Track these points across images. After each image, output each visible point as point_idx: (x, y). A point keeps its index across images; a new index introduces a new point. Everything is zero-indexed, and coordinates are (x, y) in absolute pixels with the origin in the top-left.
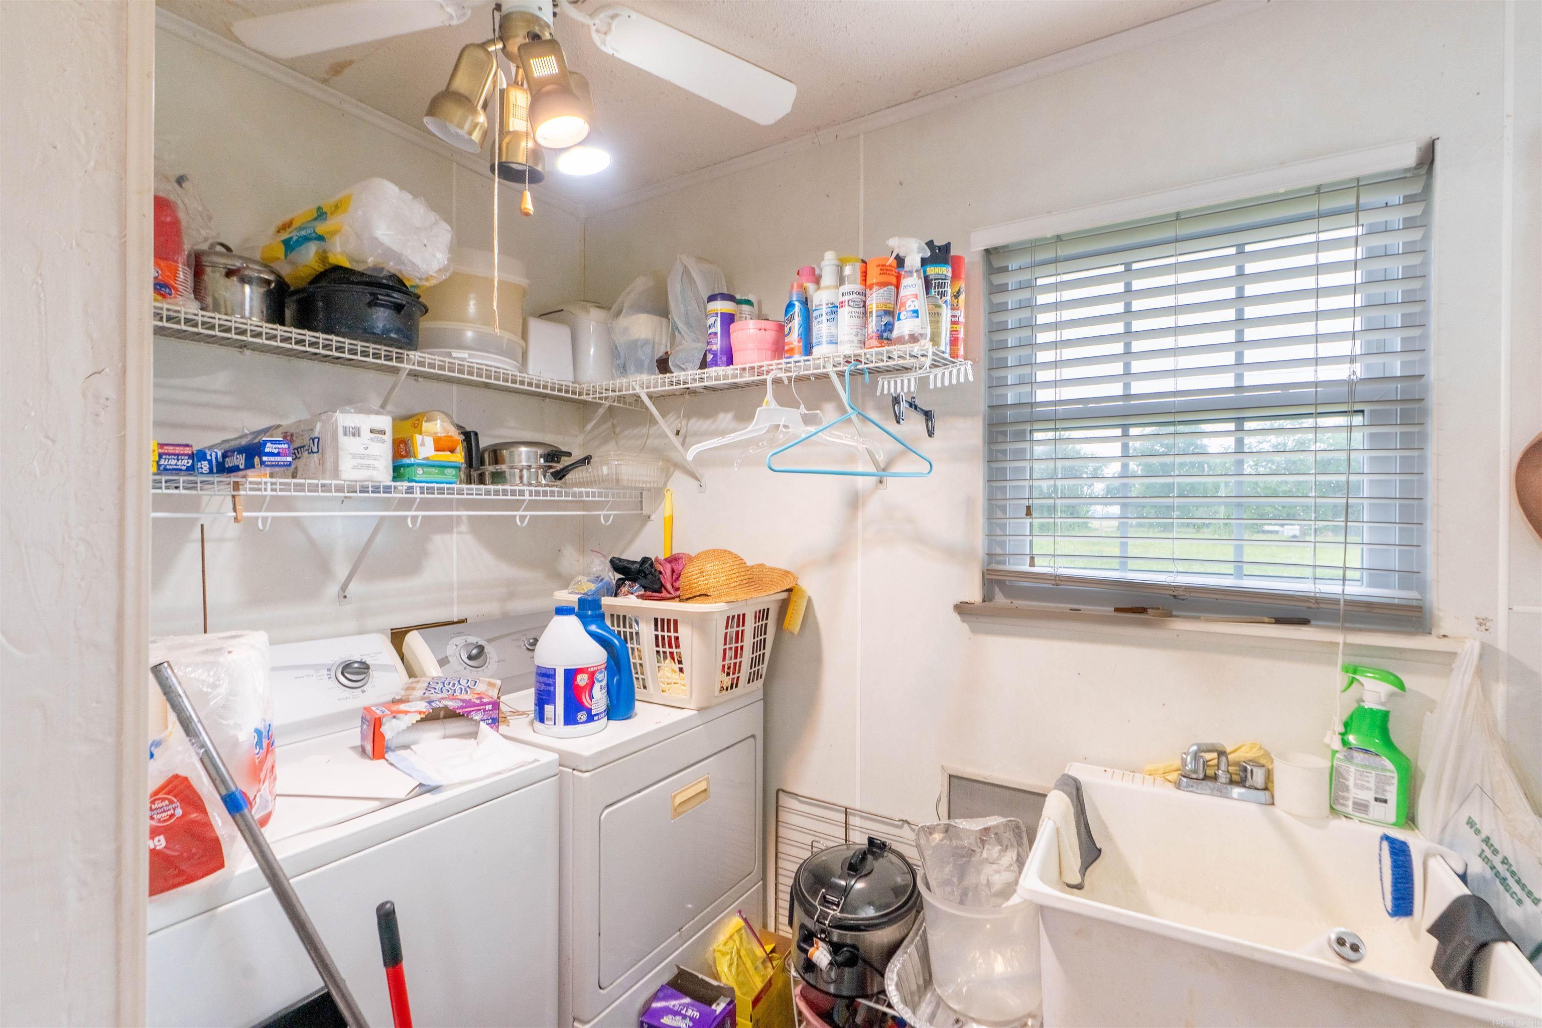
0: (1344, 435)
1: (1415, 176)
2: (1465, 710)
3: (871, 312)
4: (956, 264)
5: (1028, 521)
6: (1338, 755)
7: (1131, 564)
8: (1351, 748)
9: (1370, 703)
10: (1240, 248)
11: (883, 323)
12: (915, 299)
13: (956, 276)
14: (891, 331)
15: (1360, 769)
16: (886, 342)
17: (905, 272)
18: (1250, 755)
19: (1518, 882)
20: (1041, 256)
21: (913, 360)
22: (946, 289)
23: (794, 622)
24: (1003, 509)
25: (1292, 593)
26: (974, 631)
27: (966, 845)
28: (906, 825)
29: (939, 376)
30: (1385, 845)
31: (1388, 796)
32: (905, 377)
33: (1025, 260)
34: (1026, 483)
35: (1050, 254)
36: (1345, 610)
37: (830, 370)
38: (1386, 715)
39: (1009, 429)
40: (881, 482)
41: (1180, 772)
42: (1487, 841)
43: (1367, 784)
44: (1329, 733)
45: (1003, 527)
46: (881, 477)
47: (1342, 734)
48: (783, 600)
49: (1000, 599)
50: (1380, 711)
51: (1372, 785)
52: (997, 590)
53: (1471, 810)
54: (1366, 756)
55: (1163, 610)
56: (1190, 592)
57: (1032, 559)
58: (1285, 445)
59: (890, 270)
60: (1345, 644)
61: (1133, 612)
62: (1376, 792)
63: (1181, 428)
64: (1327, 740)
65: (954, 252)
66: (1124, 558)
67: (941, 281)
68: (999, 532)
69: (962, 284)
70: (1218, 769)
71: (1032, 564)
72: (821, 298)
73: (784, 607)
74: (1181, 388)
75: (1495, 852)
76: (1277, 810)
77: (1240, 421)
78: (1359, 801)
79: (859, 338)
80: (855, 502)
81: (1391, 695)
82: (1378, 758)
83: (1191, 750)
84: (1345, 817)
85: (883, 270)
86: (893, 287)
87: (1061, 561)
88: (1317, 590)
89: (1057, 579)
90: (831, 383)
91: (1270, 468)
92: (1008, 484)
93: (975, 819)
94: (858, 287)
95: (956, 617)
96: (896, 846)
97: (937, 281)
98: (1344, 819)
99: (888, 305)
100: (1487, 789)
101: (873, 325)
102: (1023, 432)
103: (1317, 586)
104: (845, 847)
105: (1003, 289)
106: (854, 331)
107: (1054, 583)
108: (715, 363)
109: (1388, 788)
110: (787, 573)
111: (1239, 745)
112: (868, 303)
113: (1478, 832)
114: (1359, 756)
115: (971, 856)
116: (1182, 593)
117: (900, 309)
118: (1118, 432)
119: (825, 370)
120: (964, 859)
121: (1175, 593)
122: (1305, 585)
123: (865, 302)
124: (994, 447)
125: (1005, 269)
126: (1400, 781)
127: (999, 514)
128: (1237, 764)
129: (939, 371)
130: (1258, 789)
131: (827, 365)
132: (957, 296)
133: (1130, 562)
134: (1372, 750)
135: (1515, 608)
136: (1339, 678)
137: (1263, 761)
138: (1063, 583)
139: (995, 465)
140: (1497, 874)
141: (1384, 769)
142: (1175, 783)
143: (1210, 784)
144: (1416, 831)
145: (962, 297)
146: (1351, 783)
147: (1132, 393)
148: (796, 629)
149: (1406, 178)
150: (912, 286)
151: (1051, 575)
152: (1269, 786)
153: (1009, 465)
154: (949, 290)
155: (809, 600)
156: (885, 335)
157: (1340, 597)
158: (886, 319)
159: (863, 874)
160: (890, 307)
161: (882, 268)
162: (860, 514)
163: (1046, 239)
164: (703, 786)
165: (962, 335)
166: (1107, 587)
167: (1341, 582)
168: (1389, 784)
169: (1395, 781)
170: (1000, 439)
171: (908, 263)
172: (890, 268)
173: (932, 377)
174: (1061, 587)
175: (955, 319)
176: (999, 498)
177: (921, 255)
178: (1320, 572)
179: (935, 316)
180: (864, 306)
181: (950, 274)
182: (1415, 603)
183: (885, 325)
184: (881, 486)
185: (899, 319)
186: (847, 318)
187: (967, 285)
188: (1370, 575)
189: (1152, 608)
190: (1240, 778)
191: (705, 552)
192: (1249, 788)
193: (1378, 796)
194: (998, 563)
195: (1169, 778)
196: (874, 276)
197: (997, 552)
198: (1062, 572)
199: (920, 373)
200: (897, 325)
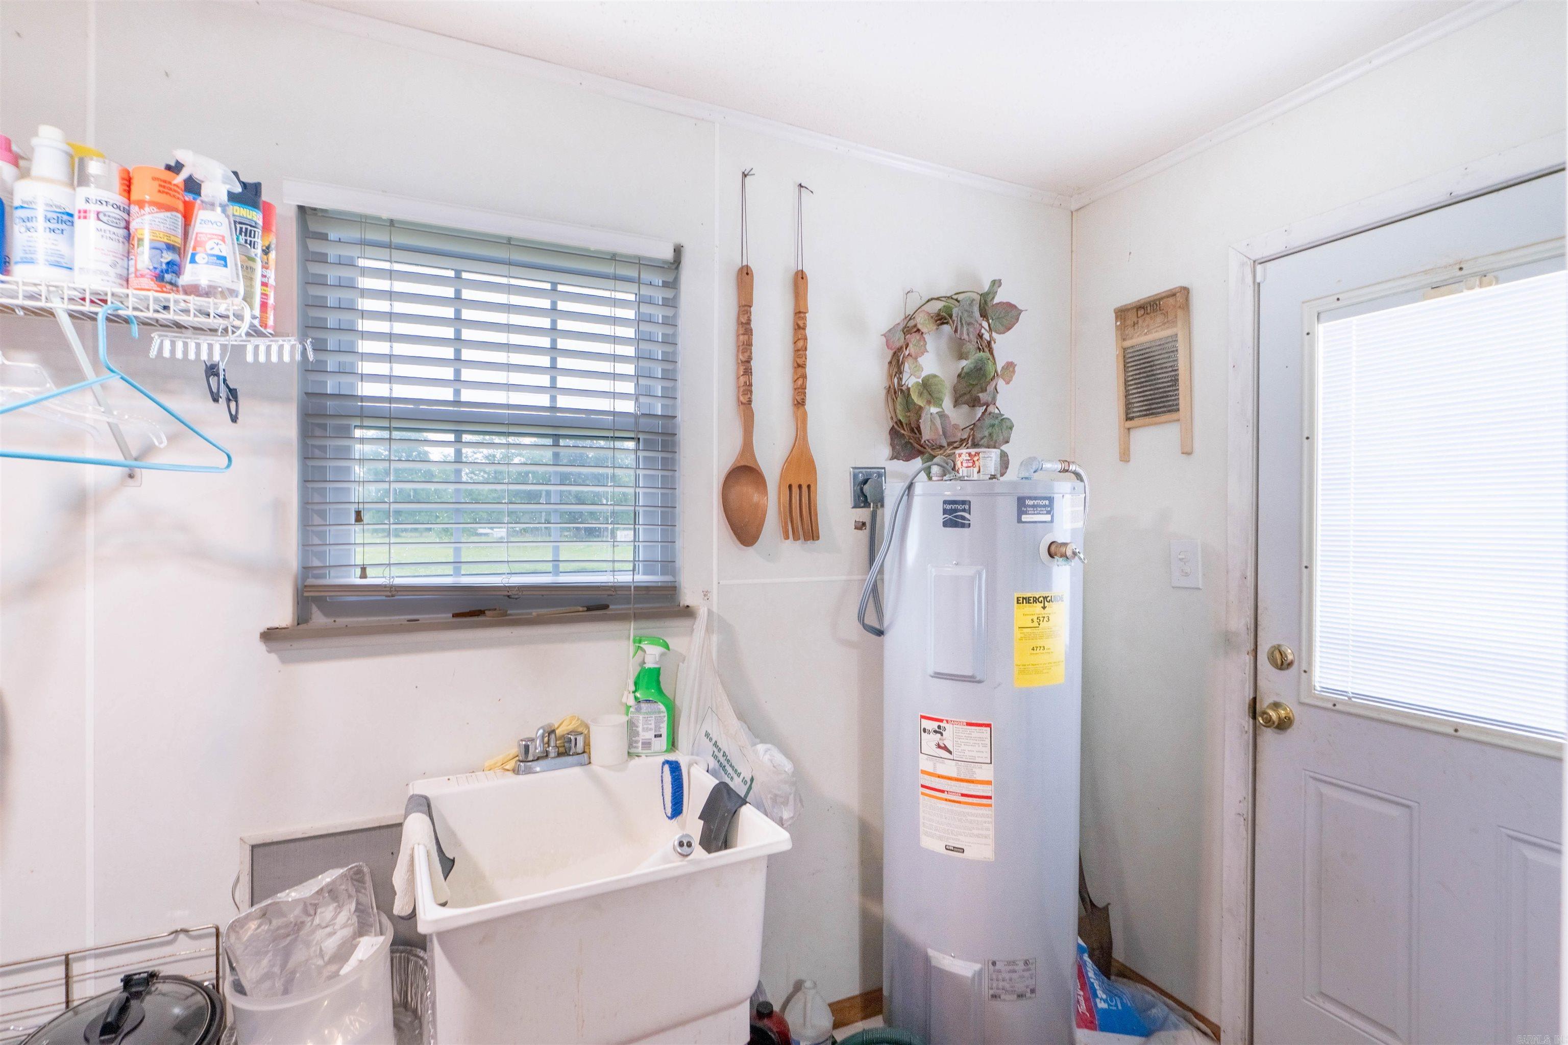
1: (669, 268)
2: (701, 657)
3: (140, 240)
4: (267, 210)
5: (358, 527)
6: (631, 709)
7: (464, 569)
8: (640, 702)
9: (650, 665)
10: (554, 285)
11: (165, 261)
12: (220, 242)
14: (178, 273)
15: (647, 716)
16: (168, 286)
17: (202, 202)
18: (570, 728)
19: (731, 766)
20: (371, 236)
21: (220, 321)
22: (256, 239)
24: (322, 514)
25: (599, 584)
26: (284, 661)
27: (292, 920)
28: (182, 936)
29: (262, 349)
30: (667, 767)
31: (661, 730)
33: (354, 234)
35: (384, 237)
36: (634, 594)
37: (60, 307)
38: (658, 670)
39: (330, 422)
40: (131, 476)
41: (517, 758)
42: (715, 744)
43: (650, 726)
44: (626, 693)
45: (322, 535)
46: (131, 468)
47: (634, 692)
49: (319, 619)
50: (655, 668)
51: (653, 726)
52: (315, 609)
53: (706, 727)
54: (649, 705)
55: (500, 610)
56: (522, 591)
57: (364, 569)
58: (494, 456)
59: (175, 191)
61: (471, 616)
62: (655, 731)
63: (511, 440)
64: (624, 700)
65: (265, 197)
66: (457, 563)
67: (249, 228)
68: (316, 541)
69: (272, 239)
70: (549, 747)
71: (364, 575)
72: (33, 197)
74: (513, 401)
75: (719, 750)
76: (594, 767)
77: (556, 437)
78: (645, 741)
79: (119, 271)
81: (662, 655)
82: (656, 704)
83: (538, 734)
84: (637, 756)
85: (164, 187)
86: (179, 216)
87: (395, 571)
88: (616, 581)
89: (392, 590)
90: (57, 324)
91: (483, 476)
92: (328, 485)
93: (305, 884)
94: (120, 200)
95: (261, 647)
96: (165, 971)
97: (244, 227)
98: (637, 758)
99: (172, 238)
100: (714, 709)
101: (144, 259)
102: (344, 427)
103: (615, 577)
104: (70, 1014)
105: (322, 259)
106: (110, 259)
107: (389, 594)
109: (662, 725)
111: (560, 722)
112: (133, 226)
113: (711, 740)
114: (644, 706)
115: (299, 930)
116: (516, 593)
117: (194, 248)
118: (451, 437)
119: (49, 305)
120: (289, 938)
121: (510, 594)
122: (605, 577)
123: (128, 223)
124: (311, 442)
125: (324, 237)
126: (668, 720)
127: (317, 520)
128: (563, 736)
129: (262, 343)
130: (580, 754)
131: (52, 297)
132: (266, 251)
133: (464, 567)
134: (651, 699)
135: (721, 582)
136: (631, 648)
137: (580, 730)
138: (399, 593)
139: (311, 463)
140: (721, 765)
141: (660, 712)
142: (514, 771)
143: (543, 761)
144: (677, 751)
145: (273, 255)
146: (640, 729)
147: (462, 400)
149: (664, 267)
150: (214, 223)
151: (385, 586)
152: (587, 750)
153: (329, 463)
154: (258, 241)
156: (168, 277)
157: (632, 584)
158: (168, 256)
159: (126, 1031)
160: (176, 241)
161: (163, 184)
162: (90, 520)
163: (380, 219)
165: (271, 301)
166: (436, 593)
167: (632, 572)
168: (662, 722)
169: (666, 719)
170: (318, 432)
171: (207, 191)
172: (176, 188)
173: (250, 349)
174: (396, 597)
175: (265, 280)
176: (315, 501)
177: (228, 187)
178: (618, 566)
179: (248, 271)
180: (127, 228)
181: (260, 222)
182: (670, 584)
183: (168, 263)
184: (130, 481)
185: (193, 261)
186: (96, 237)
187: (278, 242)
188: (644, 566)
189: (490, 610)
190: (565, 750)
192: (573, 755)
193: (656, 733)
194: (317, 577)
195: (507, 767)
196: (144, 189)
197: (316, 563)
198: (398, 581)
199: (231, 340)
200: (188, 268)
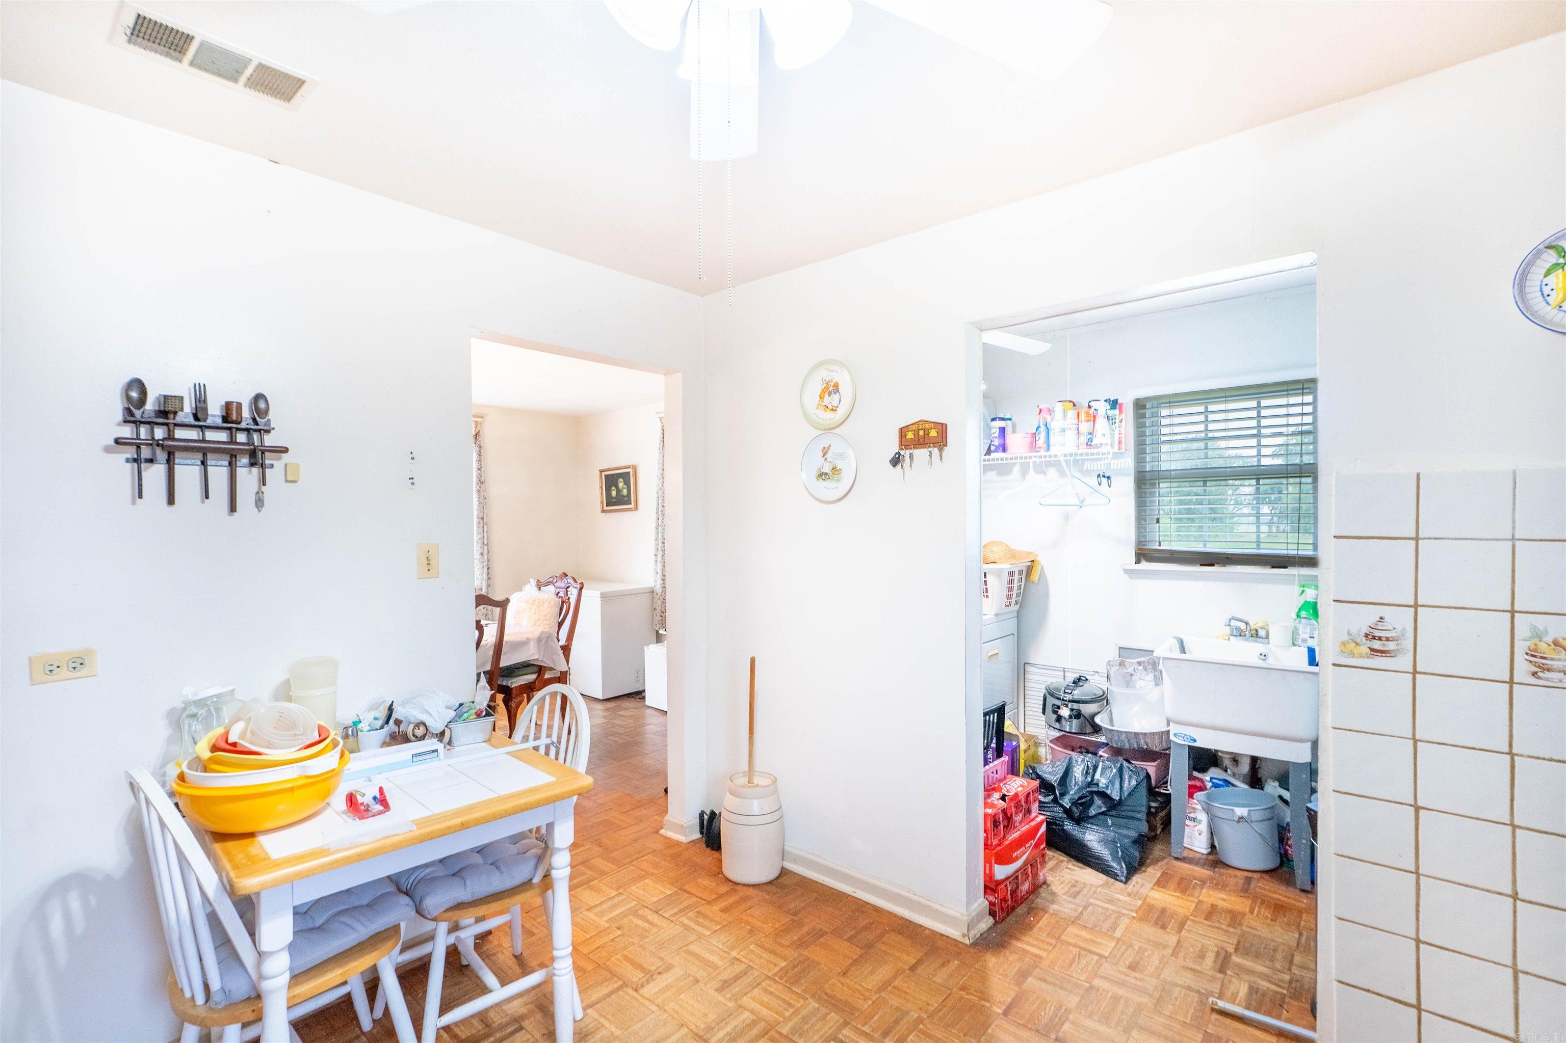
0: (1298, 486)
3: (1082, 433)
4: (1121, 407)
5: (1158, 525)
6: (1296, 621)
8: (1301, 618)
9: (1309, 599)
12: (1103, 426)
13: (1121, 412)
14: (1092, 442)
15: (1304, 625)
16: (1089, 446)
17: (1098, 416)
18: (1260, 624)
21: (1102, 455)
23: (1035, 576)
24: (1145, 520)
26: (1131, 578)
27: (1129, 671)
29: (1120, 461)
31: (1314, 636)
32: (1099, 463)
34: (1157, 499)
37: (1062, 459)
38: (1315, 604)
39: (1149, 482)
40: (1081, 508)
41: (1230, 634)
43: (1306, 632)
44: (1293, 612)
45: (1145, 528)
46: (1081, 506)
47: (1298, 612)
48: (1029, 566)
49: (1144, 562)
50: (1313, 601)
51: (1309, 631)
52: (1142, 557)
54: (1307, 620)
57: (1160, 543)
60: (1299, 575)
61: (1209, 566)
64: (1292, 615)
65: (1119, 403)
67: (1114, 416)
68: (1143, 531)
69: (1123, 415)
70: (1246, 631)
71: (1160, 545)
72: (1055, 425)
73: (1030, 569)
76: (1270, 646)
77: (1257, 480)
78: (1303, 639)
79: (1076, 444)
80: (1067, 517)
81: (1318, 595)
82: (1311, 620)
85: (1088, 415)
86: (1092, 422)
87: (1174, 544)
88: (1290, 553)
89: (1172, 552)
90: (1062, 464)
92: (1147, 508)
94: (1076, 422)
97: (1112, 416)
98: (1298, 647)
101: (1084, 439)
102: (1155, 484)
104: (1065, 681)
106: (1073, 441)
107: (1171, 554)
108: (996, 451)
109: (1315, 632)
110: (1030, 553)
111: (1255, 620)
114: (1303, 621)
115: (1131, 676)
116: (1230, 556)
117: (1096, 432)
119: (1058, 458)
120: (1129, 678)
121: (1228, 556)
123: (1078, 428)
124: (1141, 491)
125: (1144, 407)
126: (1319, 629)
127: (1143, 522)
128: (1254, 628)
130: (1263, 637)
131: (1059, 456)
132: (1121, 422)
133: (1206, 543)
134: (1309, 617)
136: (1297, 589)
137: (1265, 626)
138: (1175, 554)
139: (1141, 499)
141: (1313, 625)
142: (1228, 638)
143: (1242, 638)
145: (1123, 422)
146: (1300, 632)
148: (1036, 580)
150: (1101, 422)
151: (1169, 550)
152: (1267, 636)
153: (1147, 499)
154: (1117, 421)
155: (1042, 567)
156: (1089, 443)
157: (1296, 556)
158: (1089, 436)
159: (1079, 685)
160: (1091, 431)
161: (1087, 413)
162: (1069, 524)
164: (996, 651)
165: (1123, 442)
166: (1196, 555)
169: (1317, 629)
170: (1143, 487)
171: (1100, 412)
172: (1091, 414)
173: (1112, 463)
174: (1174, 556)
175: (1121, 433)
176: (1142, 514)
177: (1105, 408)
179: (1112, 435)
180: (1079, 430)
181: (1118, 413)
182: (1315, 557)
183: (1089, 439)
184: (1081, 510)
185: (1095, 436)
186: (1071, 435)
187: (1126, 416)
189: (1217, 563)
190: (1255, 635)
191: (991, 542)
192: (1259, 637)
193: (1311, 636)
194: (1143, 544)
195: (1225, 635)
196: (1083, 417)
197: (1143, 540)
198: (1174, 548)
199: (1106, 461)
200: (1094, 440)
